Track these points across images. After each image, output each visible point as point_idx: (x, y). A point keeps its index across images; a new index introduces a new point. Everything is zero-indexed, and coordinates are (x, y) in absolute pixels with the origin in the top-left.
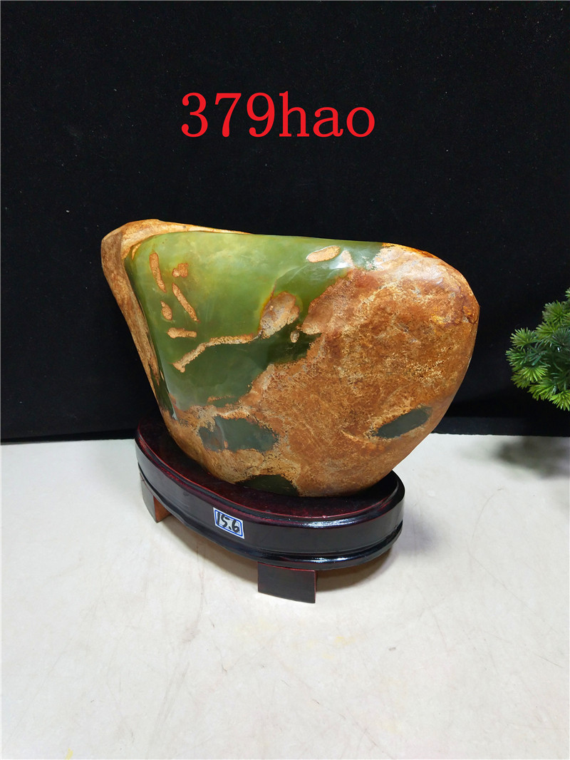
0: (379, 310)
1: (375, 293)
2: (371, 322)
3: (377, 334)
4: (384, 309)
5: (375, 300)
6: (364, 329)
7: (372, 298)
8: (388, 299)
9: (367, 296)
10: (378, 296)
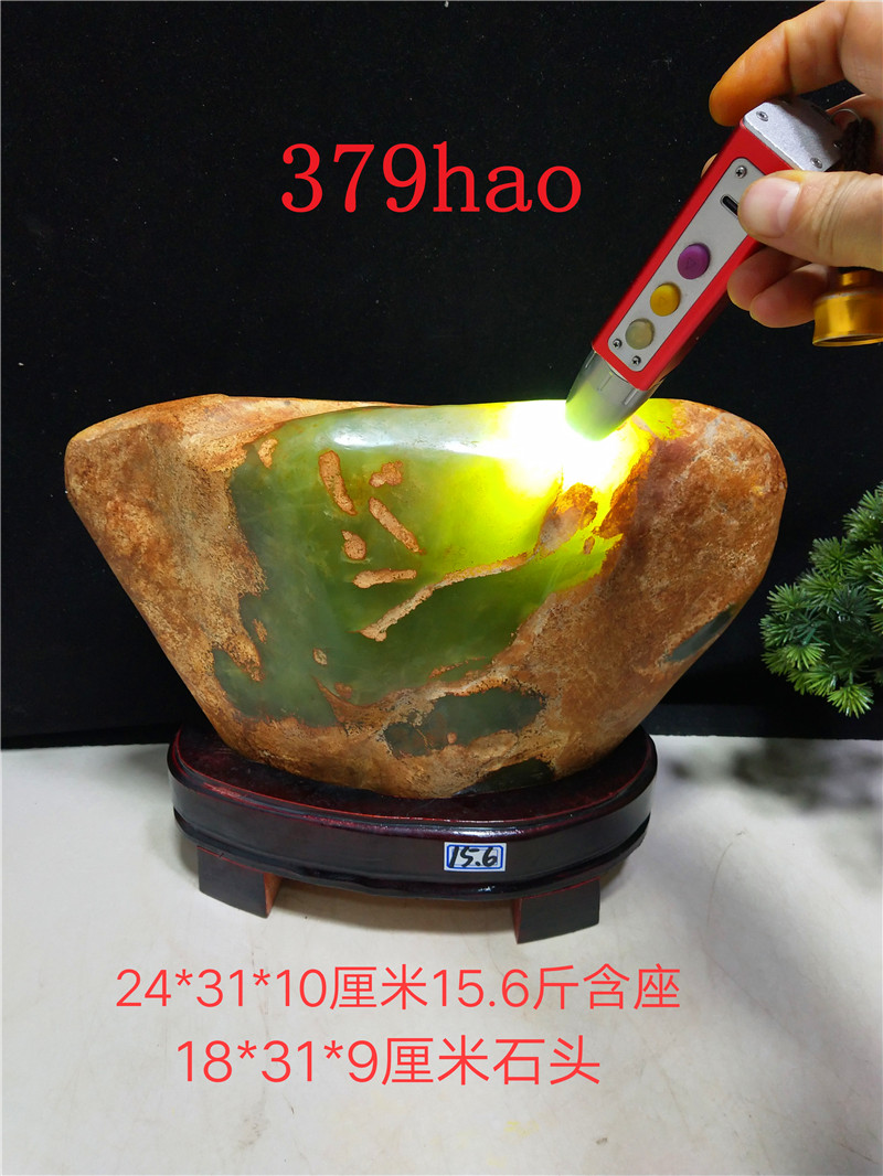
0: (696, 489)
1: (688, 467)
2: (687, 507)
3: (692, 521)
4: (701, 488)
5: (689, 476)
6: (679, 517)
7: (685, 474)
8: (705, 472)
9: (678, 472)
10: (693, 470)
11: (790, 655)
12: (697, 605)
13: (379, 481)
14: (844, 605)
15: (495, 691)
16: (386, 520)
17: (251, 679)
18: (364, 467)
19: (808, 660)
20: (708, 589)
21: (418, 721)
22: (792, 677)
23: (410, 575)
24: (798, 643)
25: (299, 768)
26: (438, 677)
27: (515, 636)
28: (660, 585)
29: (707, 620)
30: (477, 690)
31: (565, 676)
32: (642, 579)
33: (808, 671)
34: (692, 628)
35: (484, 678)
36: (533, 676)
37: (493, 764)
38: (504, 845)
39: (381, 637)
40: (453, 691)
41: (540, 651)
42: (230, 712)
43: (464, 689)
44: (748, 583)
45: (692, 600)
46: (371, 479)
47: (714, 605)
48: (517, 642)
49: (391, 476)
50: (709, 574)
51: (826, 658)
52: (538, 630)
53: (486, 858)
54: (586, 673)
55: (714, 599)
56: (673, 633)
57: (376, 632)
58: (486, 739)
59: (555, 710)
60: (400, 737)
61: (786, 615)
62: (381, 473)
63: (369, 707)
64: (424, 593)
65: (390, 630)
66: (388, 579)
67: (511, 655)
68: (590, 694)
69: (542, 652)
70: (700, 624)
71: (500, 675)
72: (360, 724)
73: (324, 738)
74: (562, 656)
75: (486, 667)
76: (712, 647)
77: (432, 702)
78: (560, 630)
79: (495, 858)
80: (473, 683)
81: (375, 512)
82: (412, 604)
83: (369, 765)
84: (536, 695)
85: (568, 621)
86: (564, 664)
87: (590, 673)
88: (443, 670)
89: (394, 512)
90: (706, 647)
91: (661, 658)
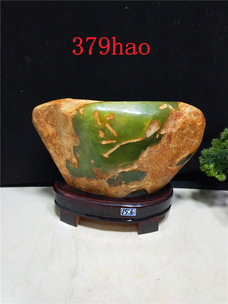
9: (179, 119)
11: (206, 166)
12: (183, 152)
13: (108, 119)
14: (219, 154)
15: (134, 171)
16: (110, 128)
17: (75, 167)
18: (105, 115)
19: (211, 168)
20: (186, 148)
21: (115, 178)
22: (207, 172)
23: (115, 141)
24: (208, 163)
25: (86, 190)
26: (120, 167)
27: (139, 157)
28: (175, 146)
29: (186, 156)
30: (130, 170)
31: (151, 168)
32: (170, 144)
33: (211, 170)
34: (182, 158)
35: (132, 168)
36: (143, 167)
37: (133, 189)
38: (135, 209)
39: (107, 157)
40: (124, 170)
41: (145, 161)
42: (70, 176)
43: (127, 170)
44: (196, 147)
45: (183, 150)
46: (106, 118)
47: (188, 152)
48: (140, 159)
49: (111, 117)
50: (187, 144)
51: (215, 167)
52: (145, 156)
53: (131, 212)
54: (156, 167)
55: (188, 151)
56: (178, 159)
57: (106, 155)
58: (132, 183)
59: (148, 176)
60: (111, 182)
61: (205, 156)
62: (108, 117)
63: (104, 174)
64: (118, 146)
65: (110, 155)
66: (109, 142)
67: (138, 162)
68: (157, 173)
69: (146, 162)
70: (184, 157)
71: (136, 167)
72: (101, 178)
73: (92, 182)
74: (151, 163)
75: (132, 164)
76: (187, 163)
77: (119, 173)
78: (150, 156)
79: (133, 212)
80: (129, 169)
81: (107, 126)
82: (115, 149)
83: (103, 189)
84: (144, 172)
85: (152, 154)
86: (151, 165)
87: (157, 167)
88: (122, 165)
89: (111, 126)
90: (186, 163)
91: (175, 165)
